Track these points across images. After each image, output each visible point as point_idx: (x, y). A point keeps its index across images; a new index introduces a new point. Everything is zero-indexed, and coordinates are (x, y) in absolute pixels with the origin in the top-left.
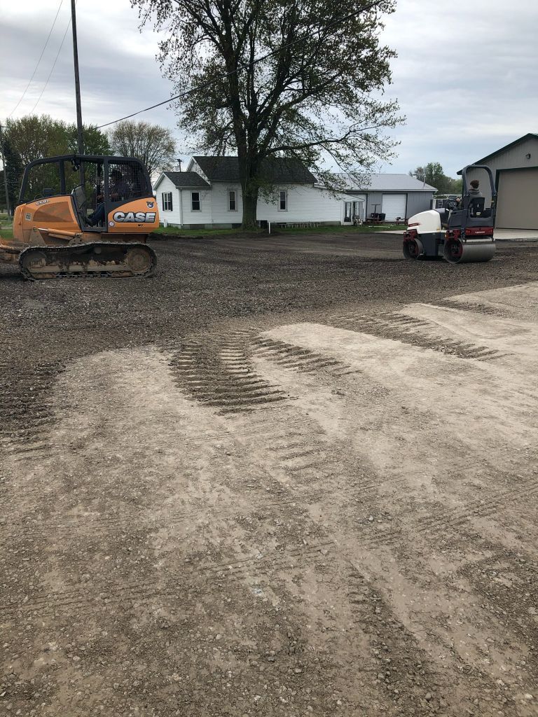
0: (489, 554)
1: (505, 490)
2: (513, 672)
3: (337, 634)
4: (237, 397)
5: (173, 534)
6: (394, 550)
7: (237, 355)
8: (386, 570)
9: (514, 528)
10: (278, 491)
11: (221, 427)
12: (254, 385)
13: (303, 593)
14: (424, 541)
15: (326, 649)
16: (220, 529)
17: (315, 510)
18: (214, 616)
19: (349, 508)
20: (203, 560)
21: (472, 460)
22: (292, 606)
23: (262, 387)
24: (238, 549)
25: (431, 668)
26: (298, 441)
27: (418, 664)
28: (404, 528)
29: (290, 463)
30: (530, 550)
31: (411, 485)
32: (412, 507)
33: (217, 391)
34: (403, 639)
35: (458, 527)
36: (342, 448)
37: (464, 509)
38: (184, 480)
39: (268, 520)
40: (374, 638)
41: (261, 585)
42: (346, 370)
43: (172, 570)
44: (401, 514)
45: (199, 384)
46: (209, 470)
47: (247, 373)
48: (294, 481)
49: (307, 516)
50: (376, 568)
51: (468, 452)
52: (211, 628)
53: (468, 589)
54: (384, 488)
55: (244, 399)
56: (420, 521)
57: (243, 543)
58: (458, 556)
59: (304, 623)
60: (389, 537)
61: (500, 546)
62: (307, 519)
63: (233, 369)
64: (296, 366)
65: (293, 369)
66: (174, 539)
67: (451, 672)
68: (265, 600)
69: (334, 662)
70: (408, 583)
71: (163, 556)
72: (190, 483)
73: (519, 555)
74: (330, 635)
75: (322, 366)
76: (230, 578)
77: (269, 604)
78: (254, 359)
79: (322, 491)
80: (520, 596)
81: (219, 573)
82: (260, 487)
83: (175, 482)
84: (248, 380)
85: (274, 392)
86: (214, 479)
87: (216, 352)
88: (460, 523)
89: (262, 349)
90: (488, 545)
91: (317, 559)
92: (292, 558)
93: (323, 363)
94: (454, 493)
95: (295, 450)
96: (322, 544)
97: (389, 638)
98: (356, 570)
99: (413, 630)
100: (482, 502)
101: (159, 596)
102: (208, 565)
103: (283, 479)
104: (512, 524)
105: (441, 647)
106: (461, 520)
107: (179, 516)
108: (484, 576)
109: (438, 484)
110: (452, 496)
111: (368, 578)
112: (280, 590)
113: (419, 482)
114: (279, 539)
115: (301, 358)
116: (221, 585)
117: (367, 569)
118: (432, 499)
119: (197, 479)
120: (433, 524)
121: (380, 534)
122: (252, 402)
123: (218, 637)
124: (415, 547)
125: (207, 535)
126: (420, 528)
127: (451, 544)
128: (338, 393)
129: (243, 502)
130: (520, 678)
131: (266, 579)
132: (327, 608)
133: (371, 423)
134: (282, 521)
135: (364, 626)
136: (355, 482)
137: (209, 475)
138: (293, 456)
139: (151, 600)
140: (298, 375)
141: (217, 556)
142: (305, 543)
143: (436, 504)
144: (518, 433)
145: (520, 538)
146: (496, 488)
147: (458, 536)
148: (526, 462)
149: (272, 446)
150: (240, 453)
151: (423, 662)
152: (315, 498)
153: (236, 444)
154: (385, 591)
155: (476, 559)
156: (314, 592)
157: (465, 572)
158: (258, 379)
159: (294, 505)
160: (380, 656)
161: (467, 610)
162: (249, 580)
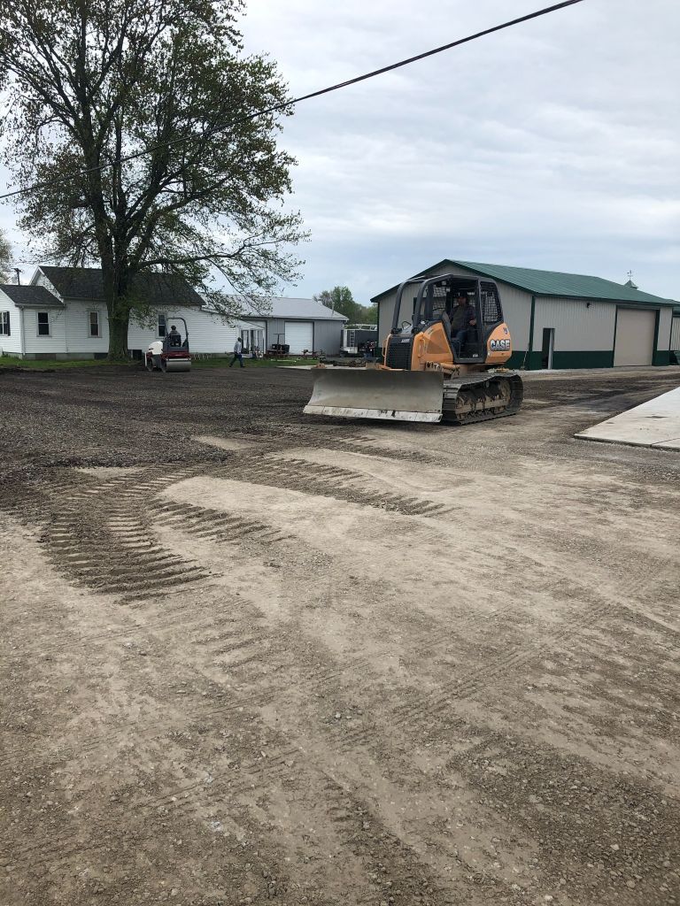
0: (477, 741)
1: (481, 665)
2: (526, 873)
3: (325, 863)
4: (142, 579)
5: (87, 765)
6: (372, 750)
7: (132, 523)
8: (366, 775)
9: (498, 707)
10: (217, 695)
11: (127, 620)
12: (163, 562)
13: (273, 818)
14: (403, 735)
15: (313, 883)
16: (152, 752)
17: (268, 713)
18: (162, 866)
19: (310, 707)
20: (135, 795)
21: (439, 634)
22: (262, 836)
23: (174, 564)
24: (180, 774)
25: (438, 884)
26: (231, 630)
27: (423, 882)
28: (379, 722)
29: (227, 658)
30: (519, 730)
31: (377, 670)
32: (383, 695)
33: (112, 572)
34: (401, 855)
35: (439, 714)
36: (288, 633)
37: (441, 691)
38: (89, 693)
39: (211, 733)
40: (368, 860)
41: (218, 816)
42: (276, 536)
43: (94, 815)
44: (371, 706)
45: (86, 565)
46: (121, 677)
47: (150, 546)
48: (236, 680)
49: (262, 722)
50: (355, 774)
51: (434, 624)
52: (163, 883)
53: (462, 784)
54: (347, 676)
55: (152, 581)
56: (395, 712)
57: (186, 765)
58: (444, 747)
59: (281, 855)
60: (363, 735)
61: (487, 731)
62: (260, 726)
63: (128, 542)
64: (213, 534)
65: (210, 538)
66: (91, 772)
67: (461, 885)
68: (226, 835)
69: (326, 898)
70: (395, 787)
71: (78, 797)
72: (99, 697)
73: (508, 737)
74: (316, 865)
75: (246, 532)
76: (176, 813)
77: (232, 838)
78: (156, 528)
79: (272, 688)
80: (517, 784)
81: (160, 808)
82: (194, 692)
83: (77, 697)
84: (153, 556)
85: (191, 570)
86: (130, 688)
87: (103, 522)
88: (440, 709)
89: (164, 514)
90: (475, 732)
91: (282, 773)
92: (251, 777)
93: (247, 528)
94: (427, 674)
95: (231, 641)
96: (286, 754)
97: (385, 857)
98: (332, 780)
99: (410, 843)
100: (459, 681)
101: (82, 852)
102: (142, 800)
103: (222, 679)
104: (495, 703)
105: (445, 857)
106: (440, 705)
107: (91, 742)
108: (477, 767)
109: (407, 665)
110: (426, 678)
111: (347, 788)
112: (243, 819)
113: (385, 666)
114: (230, 755)
115: (218, 524)
116: (165, 824)
117: (345, 777)
118: (404, 684)
119: (107, 690)
120: (410, 714)
121: (352, 733)
122: (163, 585)
123: (174, 892)
124: (395, 744)
125: (136, 762)
126: (396, 720)
127: (434, 735)
128: (271, 565)
129: (174, 713)
130: (535, 878)
131: (223, 807)
132: (306, 833)
133: (317, 599)
134: (230, 732)
135: (354, 847)
136: (312, 673)
137: (122, 683)
138: (228, 649)
139: (73, 859)
140: (217, 546)
141: (154, 787)
142: (264, 755)
143: (409, 690)
144: (484, 598)
145: (506, 718)
146: (472, 664)
147: (440, 725)
148: (497, 631)
149: (200, 638)
150: (160, 651)
151: (428, 879)
152: (266, 699)
153: (152, 640)
154: (369, 800)
155: (464, 749)
156: (286, 815)
157: (455, 765)
158: (167, 553)
159: (241, 709)
160: (379, 881)
161: (465, 809)
162: (201, 812)
